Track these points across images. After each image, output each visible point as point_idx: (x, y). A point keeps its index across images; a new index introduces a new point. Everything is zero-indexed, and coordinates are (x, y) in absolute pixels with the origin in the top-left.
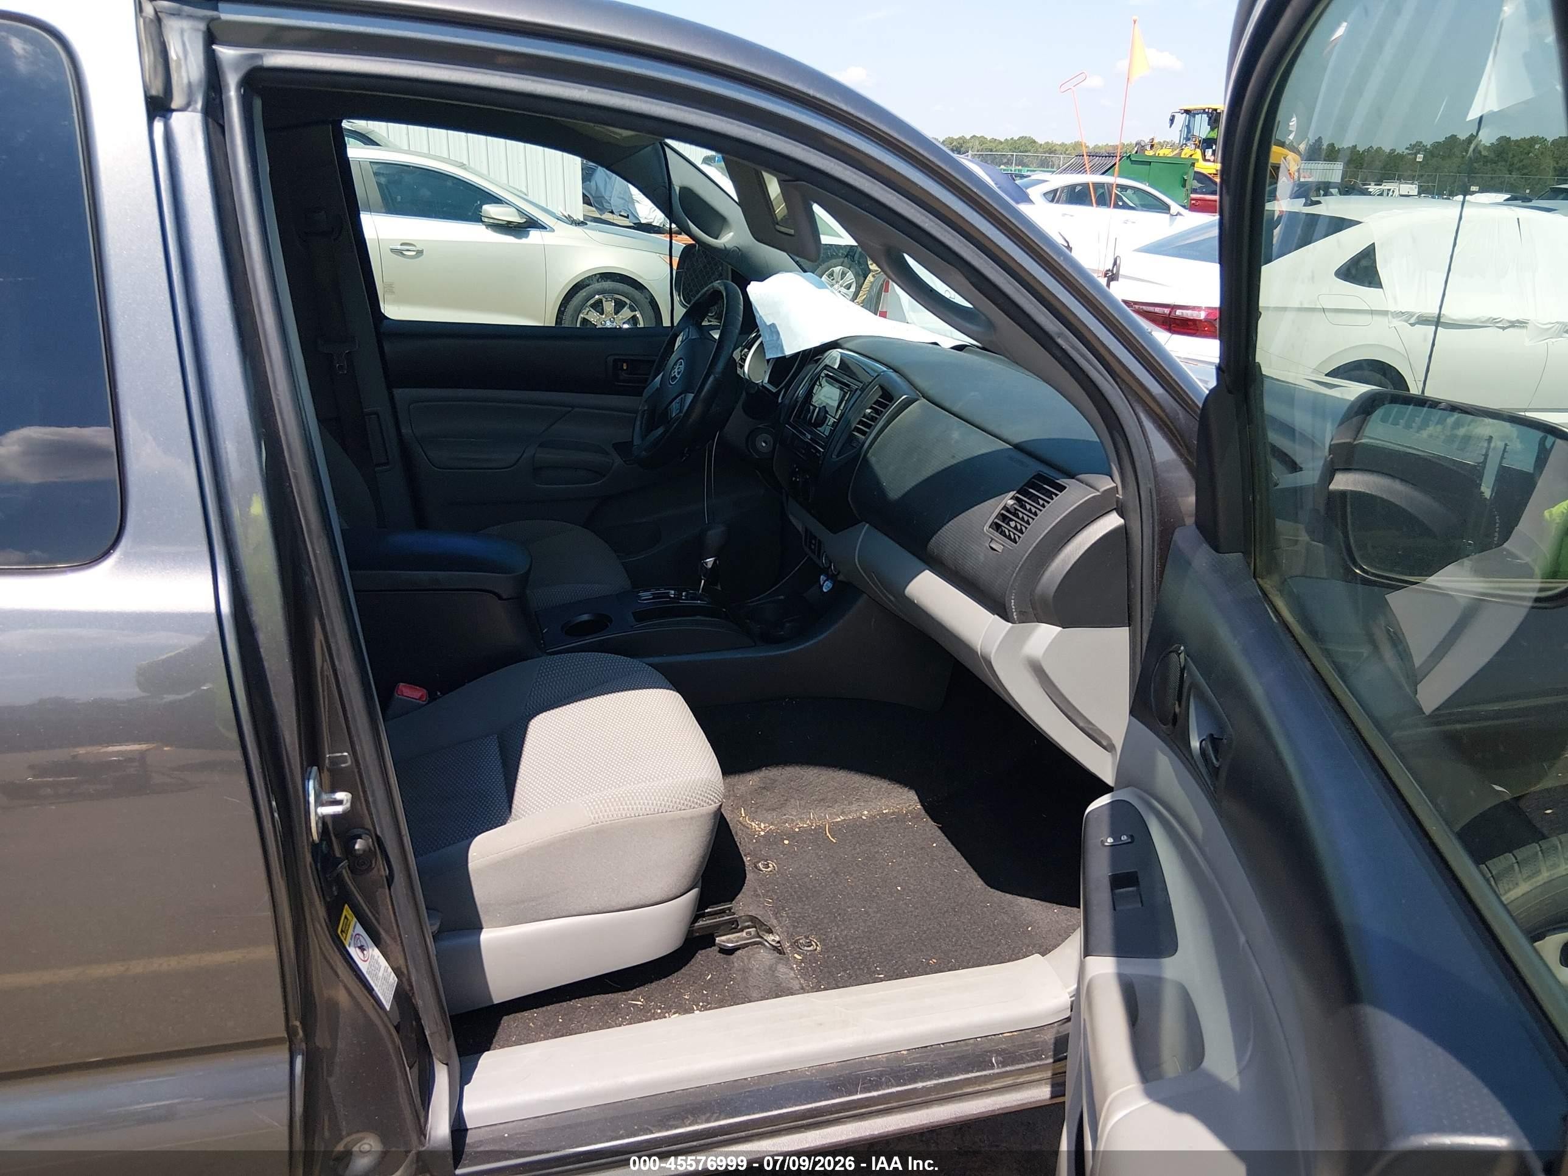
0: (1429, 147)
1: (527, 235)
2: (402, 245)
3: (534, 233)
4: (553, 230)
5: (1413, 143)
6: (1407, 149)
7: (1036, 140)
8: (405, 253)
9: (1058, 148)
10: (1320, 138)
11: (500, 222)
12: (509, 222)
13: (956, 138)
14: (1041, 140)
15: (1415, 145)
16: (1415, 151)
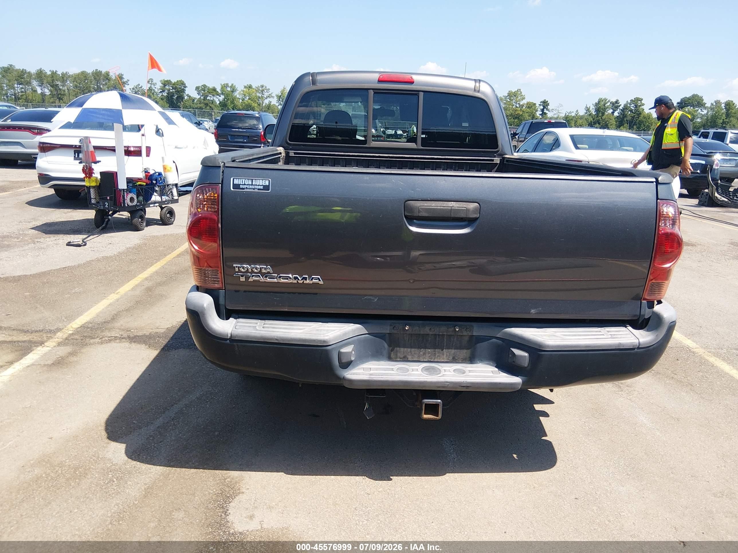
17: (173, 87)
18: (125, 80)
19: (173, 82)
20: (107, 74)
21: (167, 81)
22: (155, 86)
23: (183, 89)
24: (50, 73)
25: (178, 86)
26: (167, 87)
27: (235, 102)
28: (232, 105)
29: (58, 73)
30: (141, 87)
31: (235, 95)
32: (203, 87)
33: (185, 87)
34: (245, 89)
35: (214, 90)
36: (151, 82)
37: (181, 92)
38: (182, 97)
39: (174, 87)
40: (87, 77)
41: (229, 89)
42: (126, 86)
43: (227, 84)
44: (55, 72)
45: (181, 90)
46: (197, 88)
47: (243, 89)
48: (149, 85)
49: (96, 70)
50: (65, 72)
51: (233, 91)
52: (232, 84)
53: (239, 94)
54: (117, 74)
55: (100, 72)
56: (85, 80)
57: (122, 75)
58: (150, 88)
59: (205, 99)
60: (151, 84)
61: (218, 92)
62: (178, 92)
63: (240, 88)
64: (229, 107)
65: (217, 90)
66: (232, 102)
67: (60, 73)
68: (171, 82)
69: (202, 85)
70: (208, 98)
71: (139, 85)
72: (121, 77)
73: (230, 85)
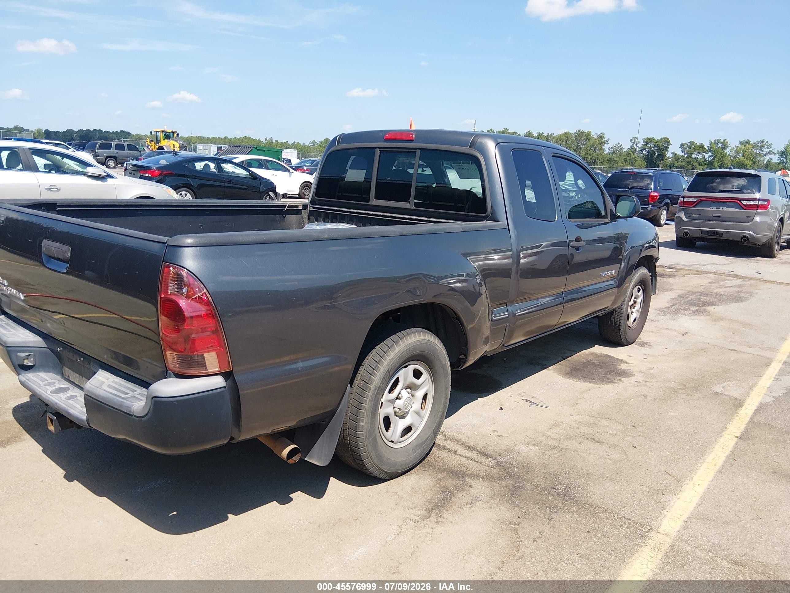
0: (318, 143)
1: (107, 181)
2: (50, 186)
3: (109, 179)
4: (117, 178)
5: (312, 141)
6: (310, 143)
7: (131, 133)
8: (51, 189)
9: (143, 137)
10: (271, 138)
11: (96, 175)
12: (100, 175)
13: (85, 130)
14: (133, 133)
15: (312, 142)
16: (313, 144)
17: (654, 145)
18: (605, 139)
19: (656, 140)
20: (589, 134)
21: (650, 139)
22: (638, 145)
23: (666, 147)
24: (537, 135)
25: (661, 144)
26: (649, 145)
27: (724, 160)
28: (720, 163)
29: (544, 135)
30: (620, 146)
31: (726, 151)
32: (689, 144)
33: (669, 144)
34: (740, 146)
35: (702, 146)
36: (633, 141)
37: (663, 150)
38: (663, 155)
39: (656, 145)
40: (569, 137)
41: (720, 145)
42: (605, 145)
43: (719, 141)
44: (542, 134)
45: (663, 148)
46: (682, 146)
47: (737, 145)
48: (631, 144)
49: (579, 130)
50: (550, 134)
51: (723, 148)
52: (725, 140)
53: (731, 151)
54: (599, 133)
55: (583, 132)
56: (567, 140)
57: (604, 134)
58: (631, 146)
59: (689, 156)
60: (634, 143)
61: (705, 149)
62: (660, 149)
63: (734, 144)
64: (715, 165)
65: (705, 147)
66: (720, 160)
67: (545, 134)
68: (654, 139)
69: (689, 142)
70: (694, 156)
71: (619, 143)
72: (602, 136)
73: (722, 141)
